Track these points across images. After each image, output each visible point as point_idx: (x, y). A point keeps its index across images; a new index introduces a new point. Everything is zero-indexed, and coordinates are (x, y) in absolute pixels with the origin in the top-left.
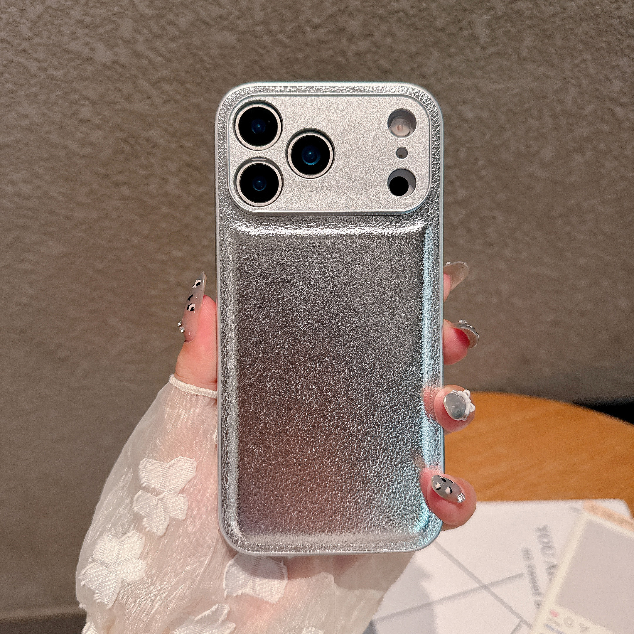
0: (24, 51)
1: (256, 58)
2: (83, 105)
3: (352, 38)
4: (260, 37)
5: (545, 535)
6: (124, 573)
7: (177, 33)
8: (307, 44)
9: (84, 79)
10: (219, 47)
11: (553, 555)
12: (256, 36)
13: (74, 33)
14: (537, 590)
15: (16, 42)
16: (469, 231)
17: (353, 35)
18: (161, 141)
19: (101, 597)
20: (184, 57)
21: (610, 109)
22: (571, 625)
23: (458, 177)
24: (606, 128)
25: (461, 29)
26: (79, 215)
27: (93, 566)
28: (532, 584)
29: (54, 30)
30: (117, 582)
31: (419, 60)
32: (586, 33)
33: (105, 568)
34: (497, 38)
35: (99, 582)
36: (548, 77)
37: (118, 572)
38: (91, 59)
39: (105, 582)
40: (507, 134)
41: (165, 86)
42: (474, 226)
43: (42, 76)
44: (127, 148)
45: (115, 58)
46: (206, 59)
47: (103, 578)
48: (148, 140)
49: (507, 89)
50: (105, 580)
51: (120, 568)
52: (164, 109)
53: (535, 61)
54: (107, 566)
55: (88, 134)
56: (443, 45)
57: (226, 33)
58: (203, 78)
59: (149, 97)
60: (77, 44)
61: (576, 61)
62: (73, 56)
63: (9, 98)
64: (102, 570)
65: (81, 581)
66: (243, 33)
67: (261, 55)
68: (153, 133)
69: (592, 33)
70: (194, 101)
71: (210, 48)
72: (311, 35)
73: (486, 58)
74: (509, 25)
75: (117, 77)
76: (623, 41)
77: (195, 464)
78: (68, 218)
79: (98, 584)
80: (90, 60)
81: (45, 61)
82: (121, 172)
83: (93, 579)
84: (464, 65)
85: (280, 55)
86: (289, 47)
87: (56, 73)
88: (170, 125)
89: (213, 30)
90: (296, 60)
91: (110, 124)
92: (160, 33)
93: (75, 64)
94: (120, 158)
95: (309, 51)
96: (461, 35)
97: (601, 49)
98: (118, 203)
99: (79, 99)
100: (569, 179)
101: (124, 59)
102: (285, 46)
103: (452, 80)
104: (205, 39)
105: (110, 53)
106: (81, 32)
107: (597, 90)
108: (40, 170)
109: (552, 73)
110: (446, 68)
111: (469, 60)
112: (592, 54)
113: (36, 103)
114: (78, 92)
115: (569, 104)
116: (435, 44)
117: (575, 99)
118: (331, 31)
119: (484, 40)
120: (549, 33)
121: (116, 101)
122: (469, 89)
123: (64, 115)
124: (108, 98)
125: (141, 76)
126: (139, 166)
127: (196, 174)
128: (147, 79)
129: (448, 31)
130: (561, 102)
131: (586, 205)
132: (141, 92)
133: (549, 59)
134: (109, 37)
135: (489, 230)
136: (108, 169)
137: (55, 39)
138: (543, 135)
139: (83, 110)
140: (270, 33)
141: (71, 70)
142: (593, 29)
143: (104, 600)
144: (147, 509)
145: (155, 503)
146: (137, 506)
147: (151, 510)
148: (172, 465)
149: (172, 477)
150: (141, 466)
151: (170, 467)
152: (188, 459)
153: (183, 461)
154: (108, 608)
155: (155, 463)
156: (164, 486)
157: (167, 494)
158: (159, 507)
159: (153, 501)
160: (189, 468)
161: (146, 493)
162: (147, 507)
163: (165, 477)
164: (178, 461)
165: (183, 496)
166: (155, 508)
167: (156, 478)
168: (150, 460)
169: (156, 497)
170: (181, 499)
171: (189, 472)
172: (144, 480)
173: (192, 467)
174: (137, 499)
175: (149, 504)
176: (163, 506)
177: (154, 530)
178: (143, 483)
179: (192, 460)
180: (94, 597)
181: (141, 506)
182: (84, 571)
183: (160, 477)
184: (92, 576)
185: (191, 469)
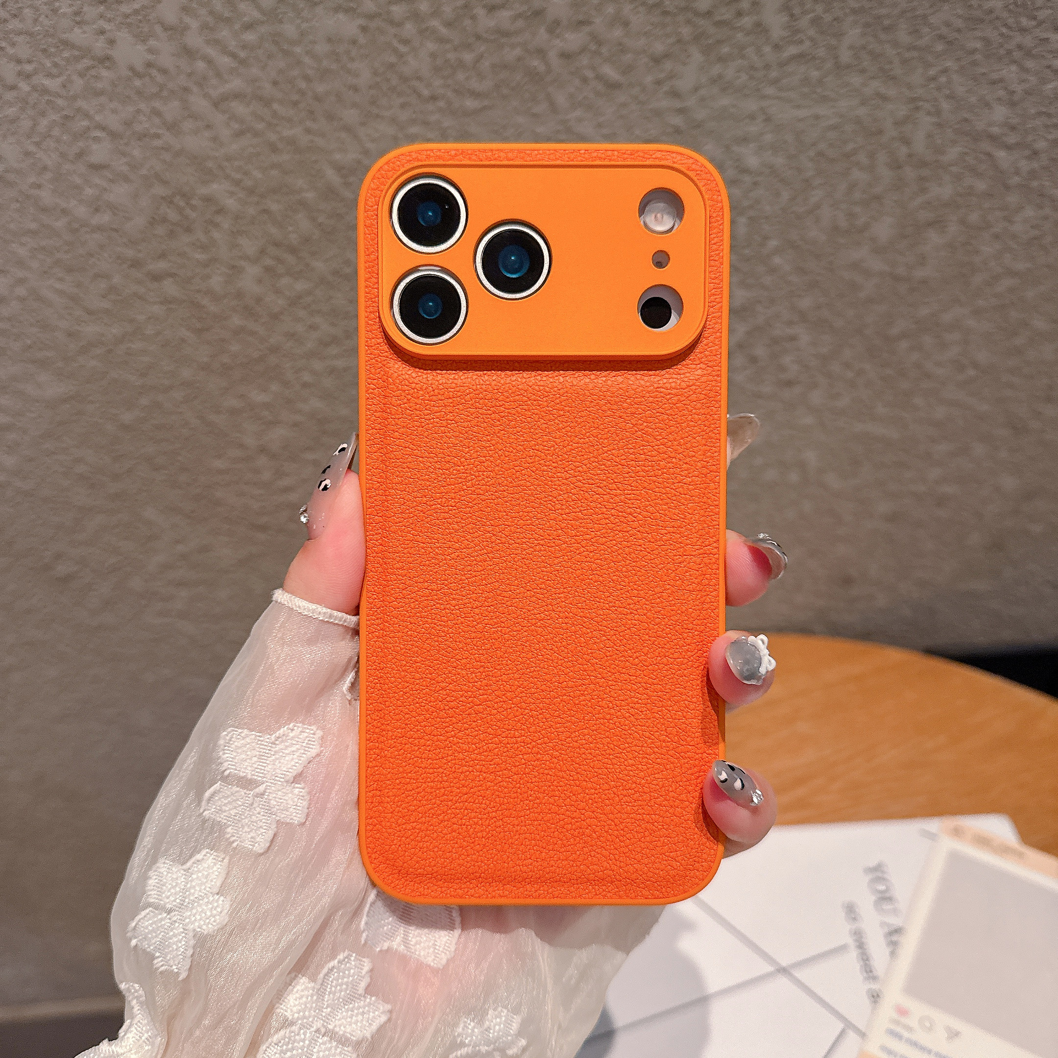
1: (393, 59)
2: (96, 139)
3: (554, 27)
4: (399, 25)
5: (881, 879)
6: (196, 920)
7: (256, 14)
8: (478, 37)
9: (98, 93)
10: (329, 40)
11: (895, 912)
12: (392, 23)
13: (77, 13)
14: (871, 971)
16: (753, 360)
17: (557, 23)
18: (231, 203)
19: (166, 962)
20: (270, 57)
21: (989, 155)
22: (930, 1029)
24: (981, 186)
25: (739, 14)
26: (91, 330)
27: (148, 914)
28: (862, 963)
30: (187, 936)
31: (668, 65)
32: (948, 24)
33: (166, 915)
34: (798, 31)
35: (159, 939)
36: (885, 98)
37: (187, 921)
38: (108, 58)
39: (169, 938)
40: (816, 195)
41: (239, 108)
42: (760, 351)
43: (24, 87)
44: (173, 215)
45: (150, 57)
46: (307, 60)
47: (165, 933)
48: (208, 200)
49: (817, 117)
50: (167, 935)
51: (189, 913)
52: (235, 147)
53: (863, 71)
54: (169, 912)
55: (105, 189)
56: (711, 41)
57: (341, 16)
58: (302, 93)
59: (208, 127)
60: (85, 32)
61: (932, 72)
62: (77, 53)
64: (162, 920)
65: (130, 939)
66: (371, 17)
67: (401, 56)
68: (216, 188)
69: (959, 23)
70: (287, 133)
71: (314, 42)
72: (486, 22)
73: (782, 65)
75: (154, 90)
76: (1010, 37)
77: (320, 733)
78: (70, 334)
79: (158, 943)
80: (106, 60)
81: (30, 62)
82: (163, 256)
83: (150, 936)
84: (744, 77)
85: (433, 55)
86: (448, 41)
87: (47, 82)
88: (246, 173)
89: (319, 10)
90: (461, 64)
91: (144, 172)
92: (227, 14)
93: (80, 66)
94: (160, 230)
95: (483, 48)
96: (739, 25)
97: (974, 51)
98: (157, 309)
99: (89, 128)
100: (920, 273)
101: (166, 60)
102: (442, 40)
103: (725, 101)
104: (304, 26)
105: (140, 47)
106: (91, 11)
107: (966, 120)
108: (22, 252)
109: (892, 92)
110: (713, 81)
111: (752, 68)
112: (958, 59)
113: (13, 134)
114: (87, 116)
115: (920, 145)
116: (697, 38)
117: (929, 136)
118: (519, 16)
119: (777, 33)
120: (886, 22)
121: (152, 131)
122: (752, 117)
123: (63, 155)
124: (138, 128)
125: (195, 89)
126: (194, 244)
127: (290, 259)
128: (206, 96)
129: (718, 18)
130: (906, 141)
131: (947, 318)
132: (194, 116)
133: (887, 67)
134: (140, 21)
135: (787, 360)
136: (140, 251)
137: (46, 22)
138: (878, 198)
139: (95, 147)
140: (416, 16)
141: (75, 77)
142: (959, 17)
143: (171, 966)
144: (231, 812)
145: (247, 802)
146: (208, 810)
147: (240, 813)
148: (279, 738)
149: (277, 756)
150: (221, 742)
151: (276, 740)
152: (306, 726)
153: (297, 731)
154: (180, 978)
155: (247, 736)
156: (262, 773)
157: (269, 786)
158: (255, 808)
159: (242, 798)
160: (309, 740)
161: (230, 786)
162: (230, 810)
163: (266, 758)
164: (290, 731)
165: (299, 786)
166: (248, 809)
167: (248, 761)
168: (240, 731)
169: (248, 792)
170: (296, 791)
171: (309, 748)
172: (226, 764)
173: (314, 740)
174: (211, 797)
175: (235, 804)
176: (262, 805)
177: (247, 844)
178: (225, 770)
179: (314, 728)
180: (152, 965)
181: (218, 808)
182: (133, 924)
183: (255, 759)
184: (147, 931)
185: (312, 743)
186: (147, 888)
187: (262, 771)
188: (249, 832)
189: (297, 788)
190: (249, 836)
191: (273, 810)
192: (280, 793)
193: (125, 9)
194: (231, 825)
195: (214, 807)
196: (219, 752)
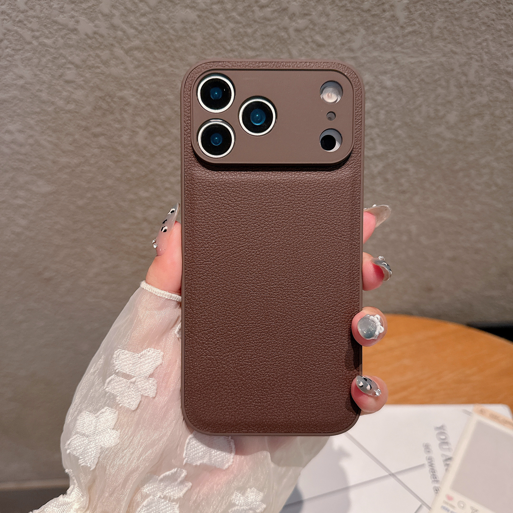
0: (20, 21)
1: (213, 31)
2: (68, 68)
3: (292, 17)
4: (217, 15)
5: (443, 433)
6: (102, 441)
7: (147, 9)
8: (255, 21)
9: (70, 46)
10: (183, 22)
11: (449, 449)
12: (213, 13)
13: (62, 8)
14: (436, 478)
15: (14, 14)
16: (386, 180)
17: (294, 14)
18: (133, 100)
19: (85, 461)
20: (153, 30)
21: (506, 81)
22: (463, 507)
23: (379, 136)
24: (502, 97)
25: (384, 11)
26: (64, 160)
27: (76, 437)
28: (431, 473)
29: (45, 4)
30: (97, 448)
31: (348, 36)
32: (488, 17)
33: (86, 438)
34: (413, 20)
35: (82, 450)
36: (455, 53)
37: (97, 441)
38: (76, 30)
39: (87, 449)
40: (420, 100)
41: (137, 54)
42: (389, 176)
43: (35, 43)
44: (105, 106)
45: (96, 29)
46: (171, 31)
47: (85, 447)
48: (122, 98)
49: (421, 62)
50: (86, 448)
51: (98, 438)
52: (135, 73)
53: (445, 40)
54: (87, 437)
55: (73, 93)
56: (369, 24)
57: (188, 10)
58: (168, 47)
59: (123, 63)
60: (65, 17)
61: (479, 40)
62: (61, 27)
63: (8, 61)
64: (84, 440)
65: (66, 450)
66: (203, 11)
67: (217, 30)
68: (126, 93)
69: (494, 16)
70: (161, 67)
71: (175, 23)
72: (259, 14)
73: (404, 36)
74: (424, 8)
75: (97, 45)
77: (162, 353)
78: (54, 162)
79: (81, 452)
80: (74, 31)
81: (38, 31)
82: (99, 125)
83: (77, 448)
84: (385, 42)
85: (233, 30)
86: (240, 23)
87: (46, 41)
88: (141, 86)
89: (178, 7)
90: (246, 34)
91: (91, 84)
92: (133, 9)
93: (62, 33)
94: (99, 113)
95: (257, 26)
96: (384, 16)
97: (500, 30)
98: (96, 151)
99: (65, 63)
100: (469, 139)
101: (103, 31)
102: (237, 22)
103: (376, 54)
104: (171, 14)
105: (91, 25)
106: (68, 7)
107: (496, 64)
108: (32, 122)
109: (458, 50)
110: (370, 44)
111: (389, 37)
112: (493, 34)
113: (29, 65)
114: (65, 57)
115: (472, 77)
116: (362, 23)
117: (477, 72)
118: (275, 11)
119: (402, 20)
120: (457, 16)
121: (96, 65)
122: (389, 62)
123: (53, 76)
124: (89, 63)
125: (117, 45)
126: (115, 120)
127: (161, 128)
128: (122, 48)
129: (373, 13)
130: (465, 75)
131: (483, 161)
132: (117, 58)
133: (457, 37)
134: (91, 12)
135: (403, 181)
136: (89, 123)
137: (47, 12)
138: (450, 102)
139: (68, 72)
140: (225, 11)
141: (59, 39)
142: (494, 13)
143: (87, 464)
144: (119, 389)
145: (127, 385)
146: (108, 388)
147: (124, 390)
148: (142, 355)
149: (141, 364)
150: (115, 356)
151: (141, 356)
152: (155, 350)
153: (151, 352)
154: (91, 469)
155: (127, 354)
156: (134, 372)
157: (137, 378)
158: (131, 388)
159: (125, 383)
160: (157, 357)
161: (119, 377)
162: (119, 388)
163: (136, 365)
164: (147, 352)
165: (152, 379)
166: (127, 388)
167: (127, 366)
168: (123, 351)
169: (127, 380)
170: (150, 381)
171: (156, 360)
172: (117, 367)
173: (159, 357)
174: (109, 382)
175: (120, 386)
176: (134, 387)
177: (126, 405)
178: (117, 369)
179: (159, 351)
180: (78, 462)
181: (113, 387)
182: (69, 442)
183: (131, 365)
184: (75, 446)
185: (158, 358)
186: (76, 425)
187: (134, 371)
188: (127, 400)
189: (151, 380)
190: (128, 402)
191: (139, 390)
192: (142, 382)
193: (84, 6)
194: (119, 396)
195: (111, 386)
196: (113, 361)
